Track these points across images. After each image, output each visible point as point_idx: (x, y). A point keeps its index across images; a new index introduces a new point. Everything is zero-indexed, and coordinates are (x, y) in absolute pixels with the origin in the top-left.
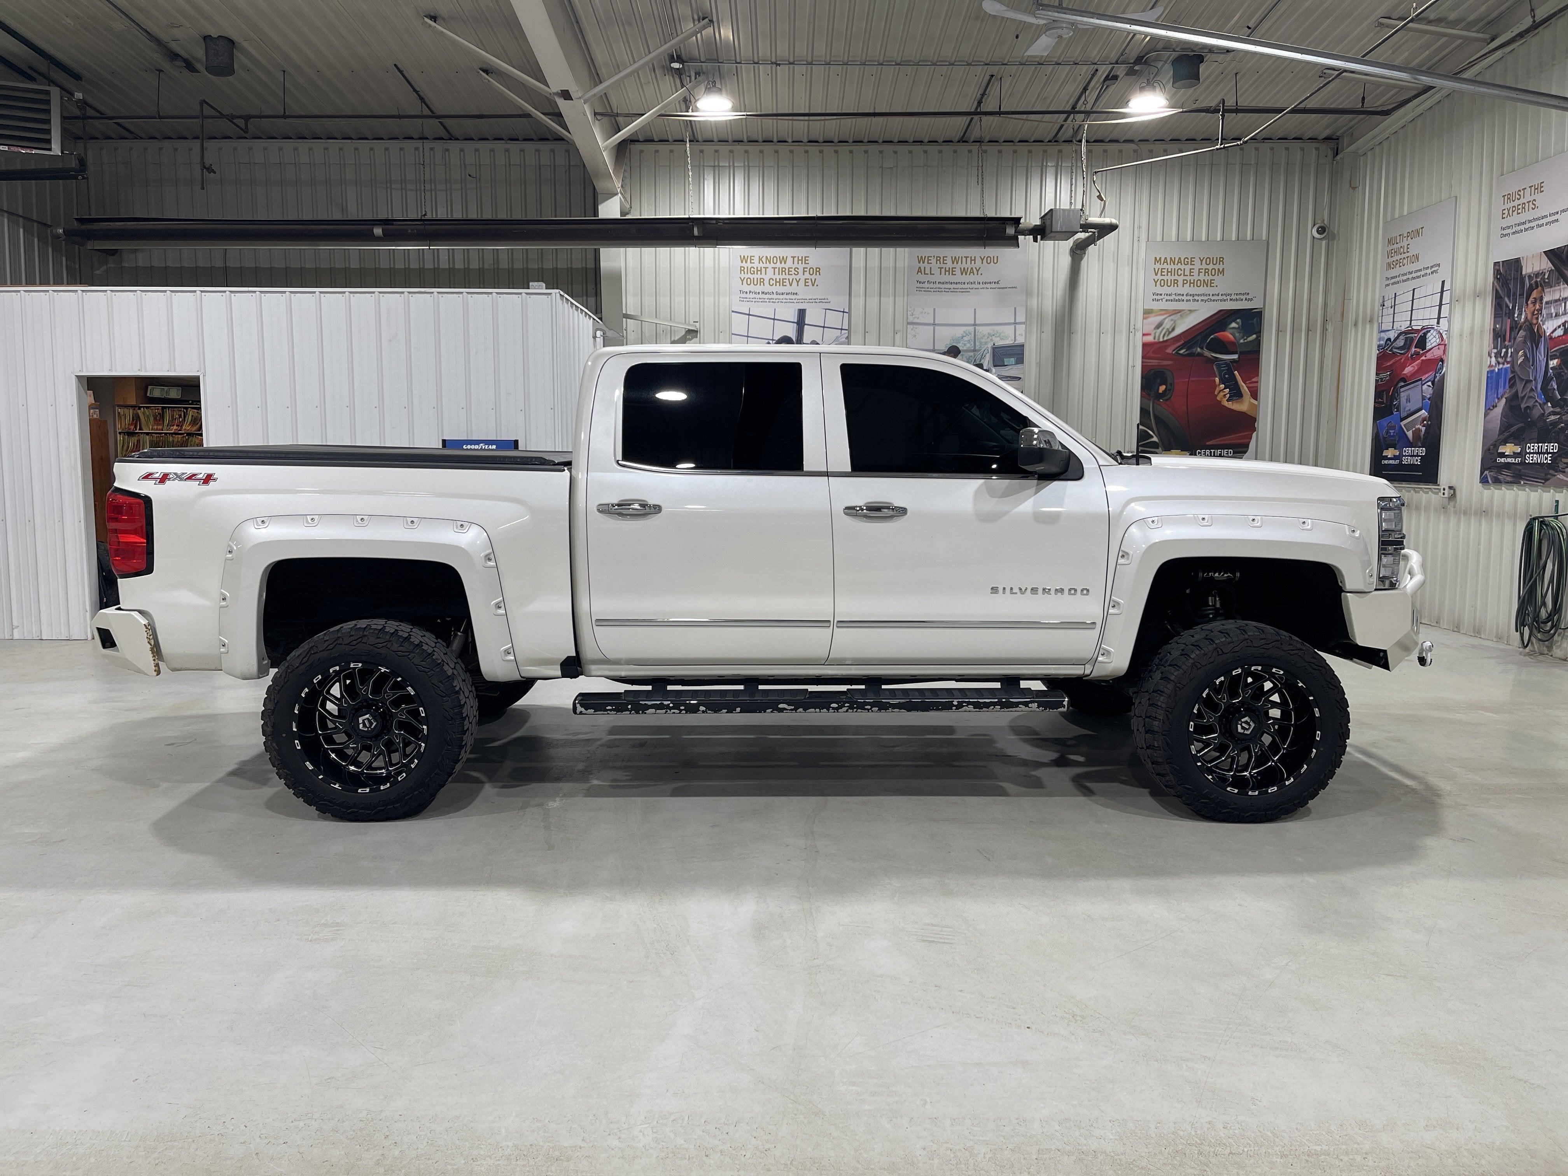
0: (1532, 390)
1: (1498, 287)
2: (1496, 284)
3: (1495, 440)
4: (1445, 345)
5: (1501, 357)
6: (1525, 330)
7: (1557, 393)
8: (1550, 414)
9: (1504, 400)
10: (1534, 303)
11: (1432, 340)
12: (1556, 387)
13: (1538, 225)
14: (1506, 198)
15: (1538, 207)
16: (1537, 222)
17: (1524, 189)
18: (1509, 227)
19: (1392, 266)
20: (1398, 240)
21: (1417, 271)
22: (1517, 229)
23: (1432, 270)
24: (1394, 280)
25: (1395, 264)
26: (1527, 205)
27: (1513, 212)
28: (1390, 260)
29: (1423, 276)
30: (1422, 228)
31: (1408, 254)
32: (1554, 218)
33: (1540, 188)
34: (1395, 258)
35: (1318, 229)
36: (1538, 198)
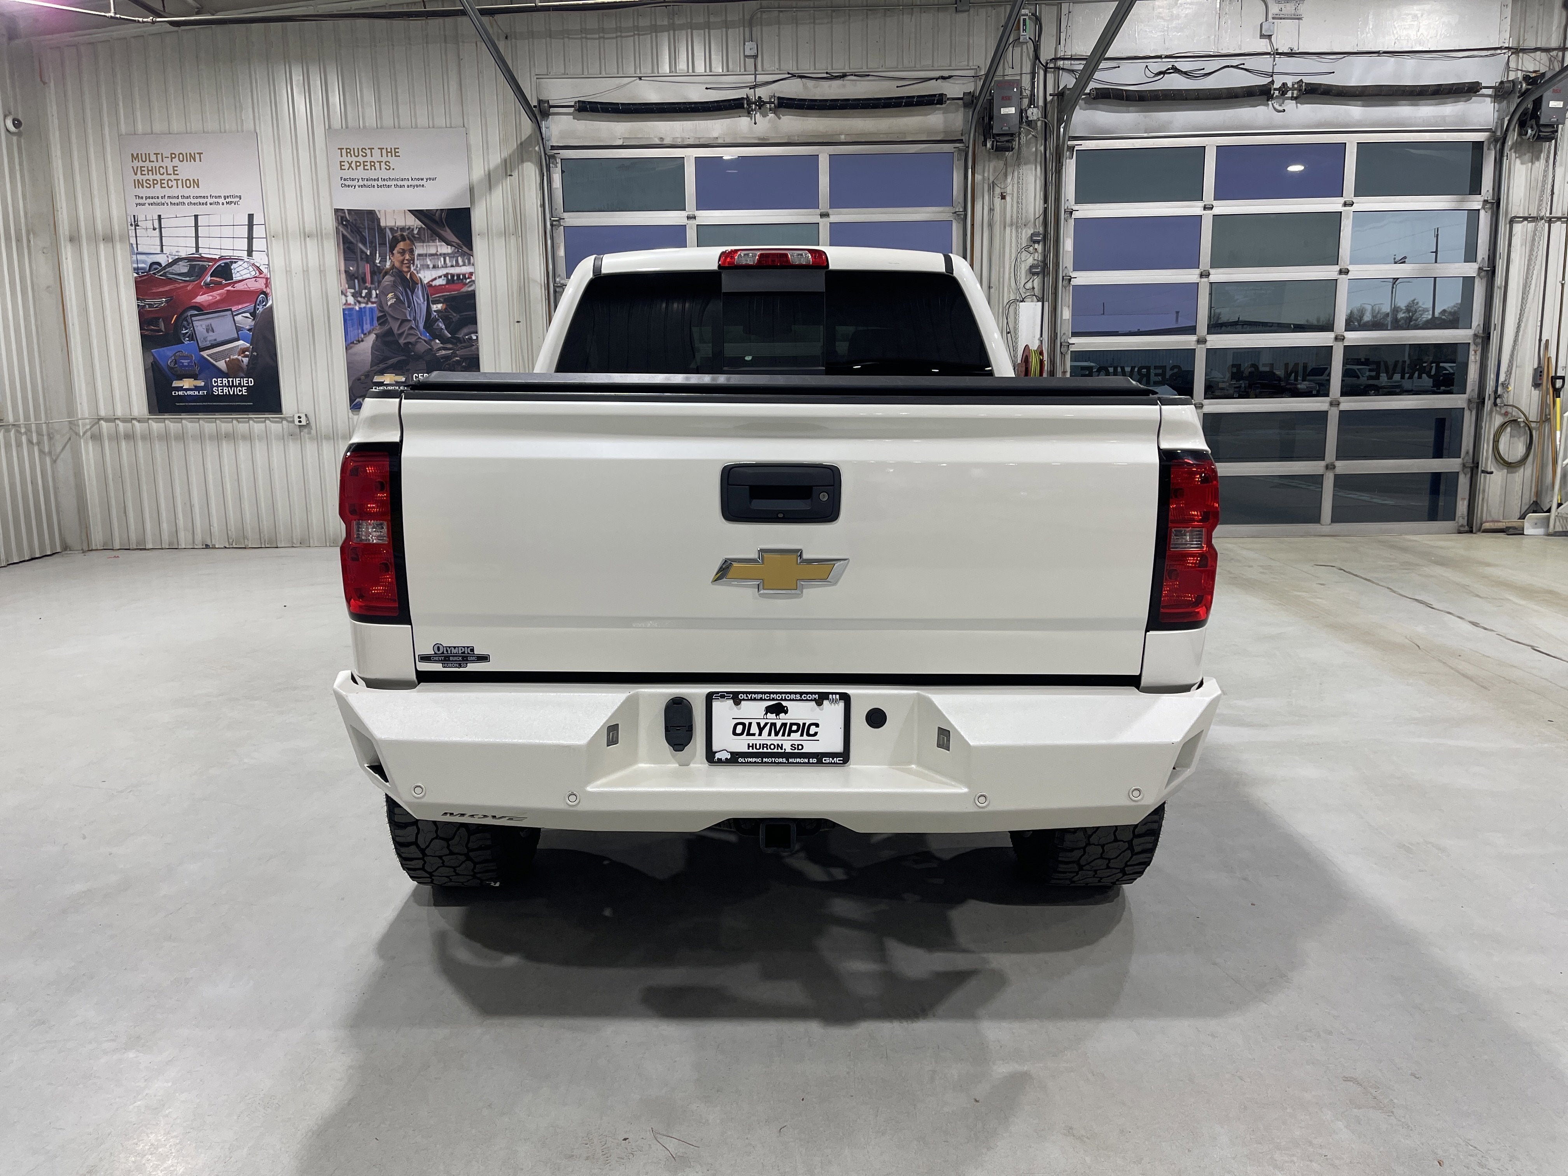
0: (411, 328)
1: (345, 233)
2: (341, 229)
3: (367, 370)
4: (267, 279)
5: (361, 297)
6: (392, 275)
7: (446, 332)
8: (440, 349)
9: (373, 337)
10: (403, 253)
11: (240, 271)
12: (443, 327)
13: (396, 186)
14: (344, 151)
15: (393, 169)
16: (396, 183)
17: (371, 149)
18: (353, 180)
19: (145, 184)
20: (153, 158)
21: (197, 198)
22: (366, 183)
23: (227, 200)
24: (151, 201)
25: (151, 183)
26: (377, 165)
27: (357, 166)
28: (139, 176)
29: (211, 204)
30: (200, 154)
31: (176, 177)
32: (418, 183)
33: (394, 152)
34: (151, 177)
35: (14, 120)
36: (392, 160)
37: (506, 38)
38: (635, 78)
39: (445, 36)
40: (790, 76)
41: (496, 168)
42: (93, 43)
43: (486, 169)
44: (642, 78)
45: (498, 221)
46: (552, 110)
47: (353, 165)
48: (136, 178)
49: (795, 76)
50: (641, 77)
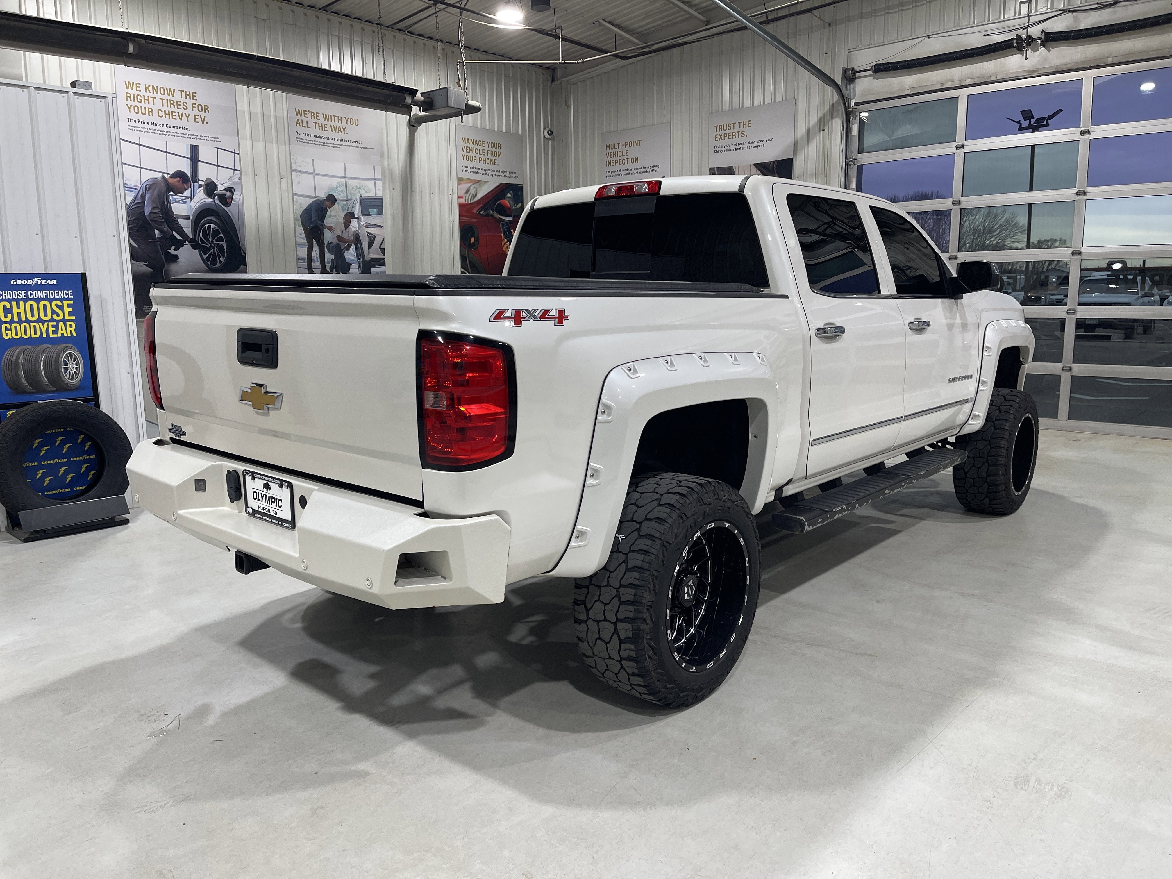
13: (747, 147)
14: (718, 128)
15: (746, 136)
16: (746, 145)
17: (734, 124)
18: (722, 147)
19: (612, 163)
20: (617, 146)
21: (637, 169)
22: (729, 148)
23: (652, 169)
24: (613, 174)
25: (615, 162)
26: (737, 134)
27: (724, 137)
28: (609, 159)
29: (643, 172)
30: (640, 141)
31: (627, 157)
32: (761, 144)
33: (747, 124)
34: (615, 159)
35: (548, 131)
36: (747, 130)
37: (830, 25)
38: (924, 38)
39: (788, 33)
40: (1062, 12)
41: (814, 126)
42: (592, 77)
43: (807, 128)
44: (931, 37)
45: (812, 166)
46: (857, 75)
47: (723, 137)
48: (607, 160)
49: (1066, 12)
50: (930, 35)
